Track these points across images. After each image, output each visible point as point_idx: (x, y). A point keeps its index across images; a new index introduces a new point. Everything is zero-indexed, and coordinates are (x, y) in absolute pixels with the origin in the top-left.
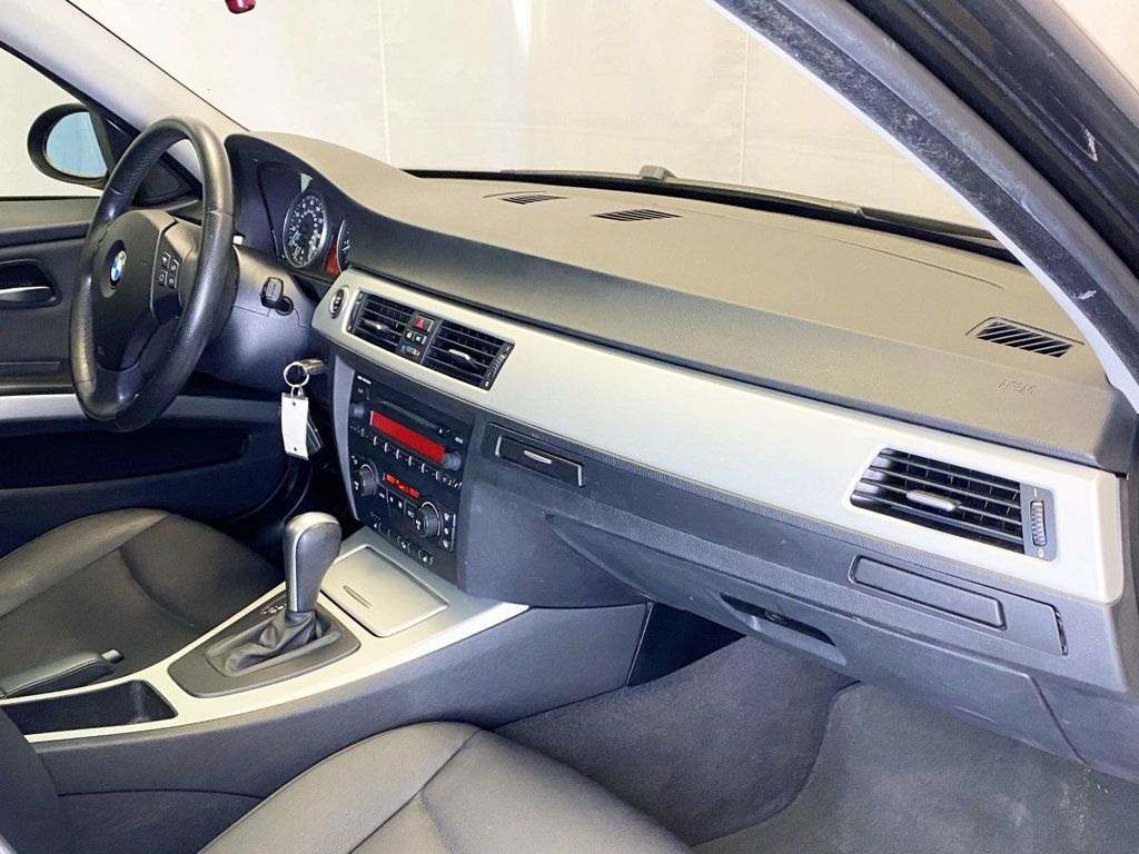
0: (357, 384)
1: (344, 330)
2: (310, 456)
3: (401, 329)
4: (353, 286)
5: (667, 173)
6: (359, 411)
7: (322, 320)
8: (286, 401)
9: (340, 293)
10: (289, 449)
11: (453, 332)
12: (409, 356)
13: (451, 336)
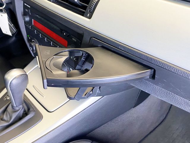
0: (25, 7)
2: (12, 35)
10: (4, 32)
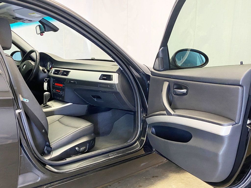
0: (53, 80)
1: (52, 74)
3: (59, 72)
4: (53, 69)
5: (94, 58)
6: (54, 83)
7: (50, 74)
8: (44, 83)
9: (52, 70)
10: (45, 89)
11: (65, 71)
12: (59, 75)
13: (64, 72)
